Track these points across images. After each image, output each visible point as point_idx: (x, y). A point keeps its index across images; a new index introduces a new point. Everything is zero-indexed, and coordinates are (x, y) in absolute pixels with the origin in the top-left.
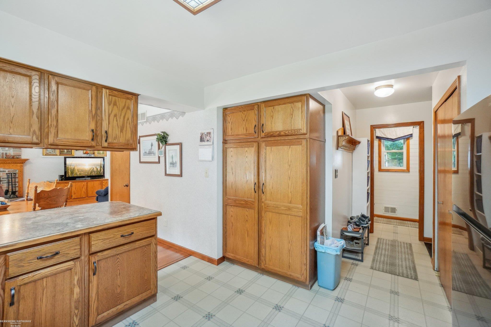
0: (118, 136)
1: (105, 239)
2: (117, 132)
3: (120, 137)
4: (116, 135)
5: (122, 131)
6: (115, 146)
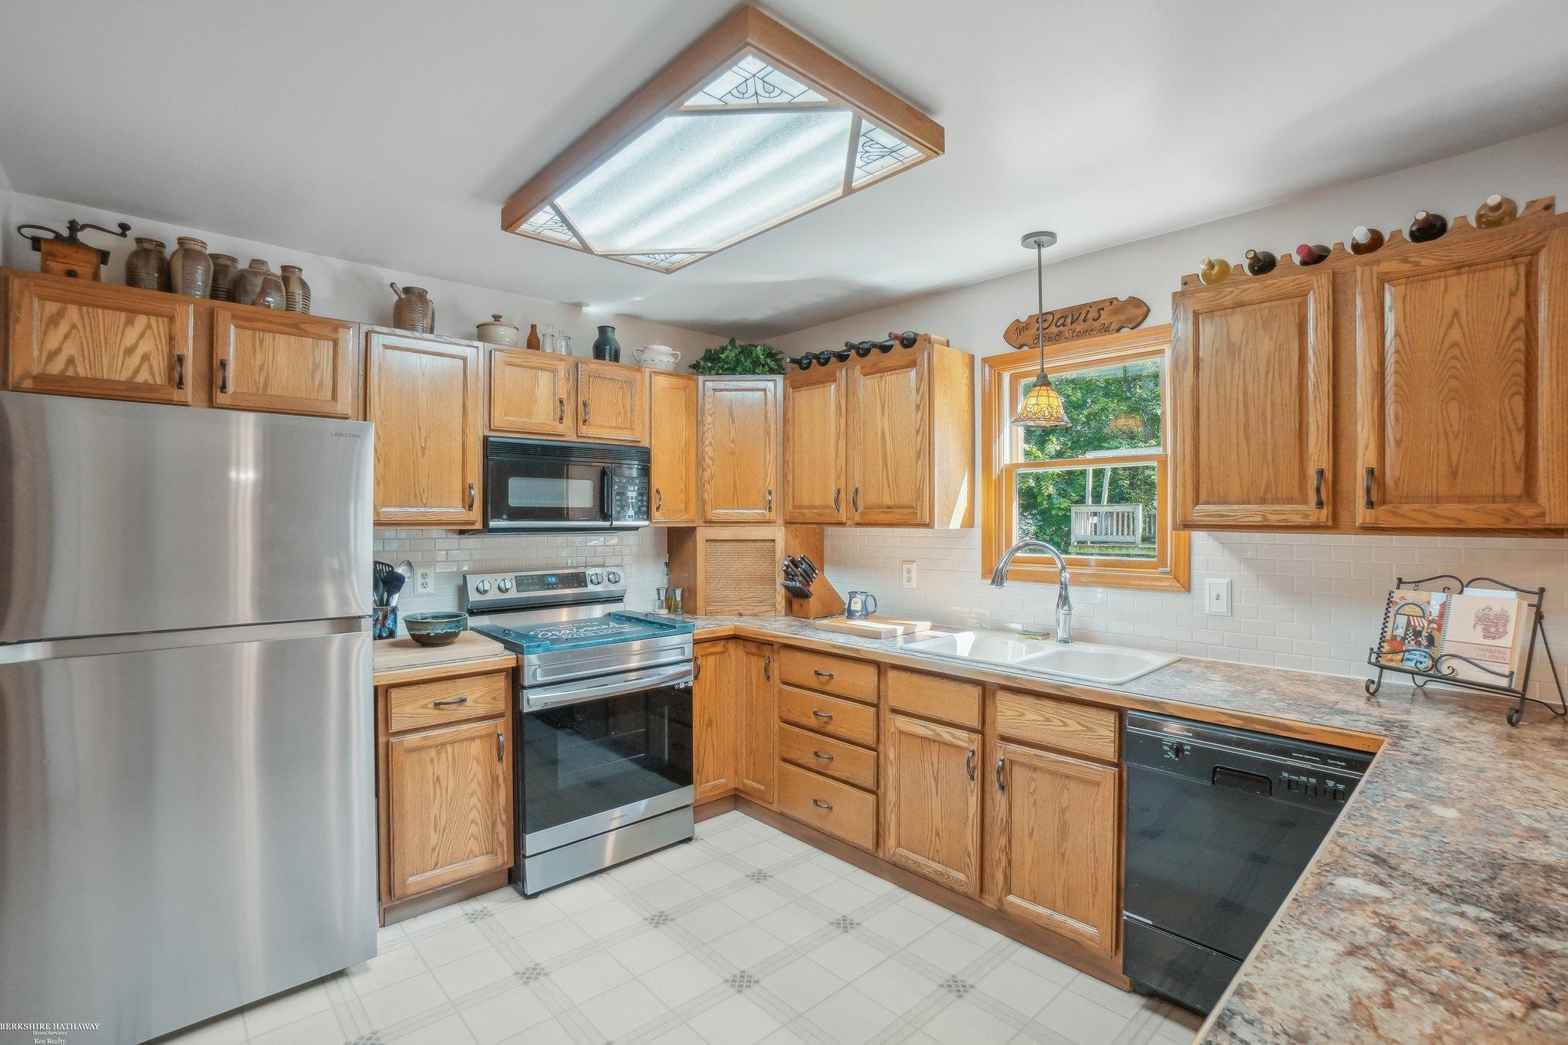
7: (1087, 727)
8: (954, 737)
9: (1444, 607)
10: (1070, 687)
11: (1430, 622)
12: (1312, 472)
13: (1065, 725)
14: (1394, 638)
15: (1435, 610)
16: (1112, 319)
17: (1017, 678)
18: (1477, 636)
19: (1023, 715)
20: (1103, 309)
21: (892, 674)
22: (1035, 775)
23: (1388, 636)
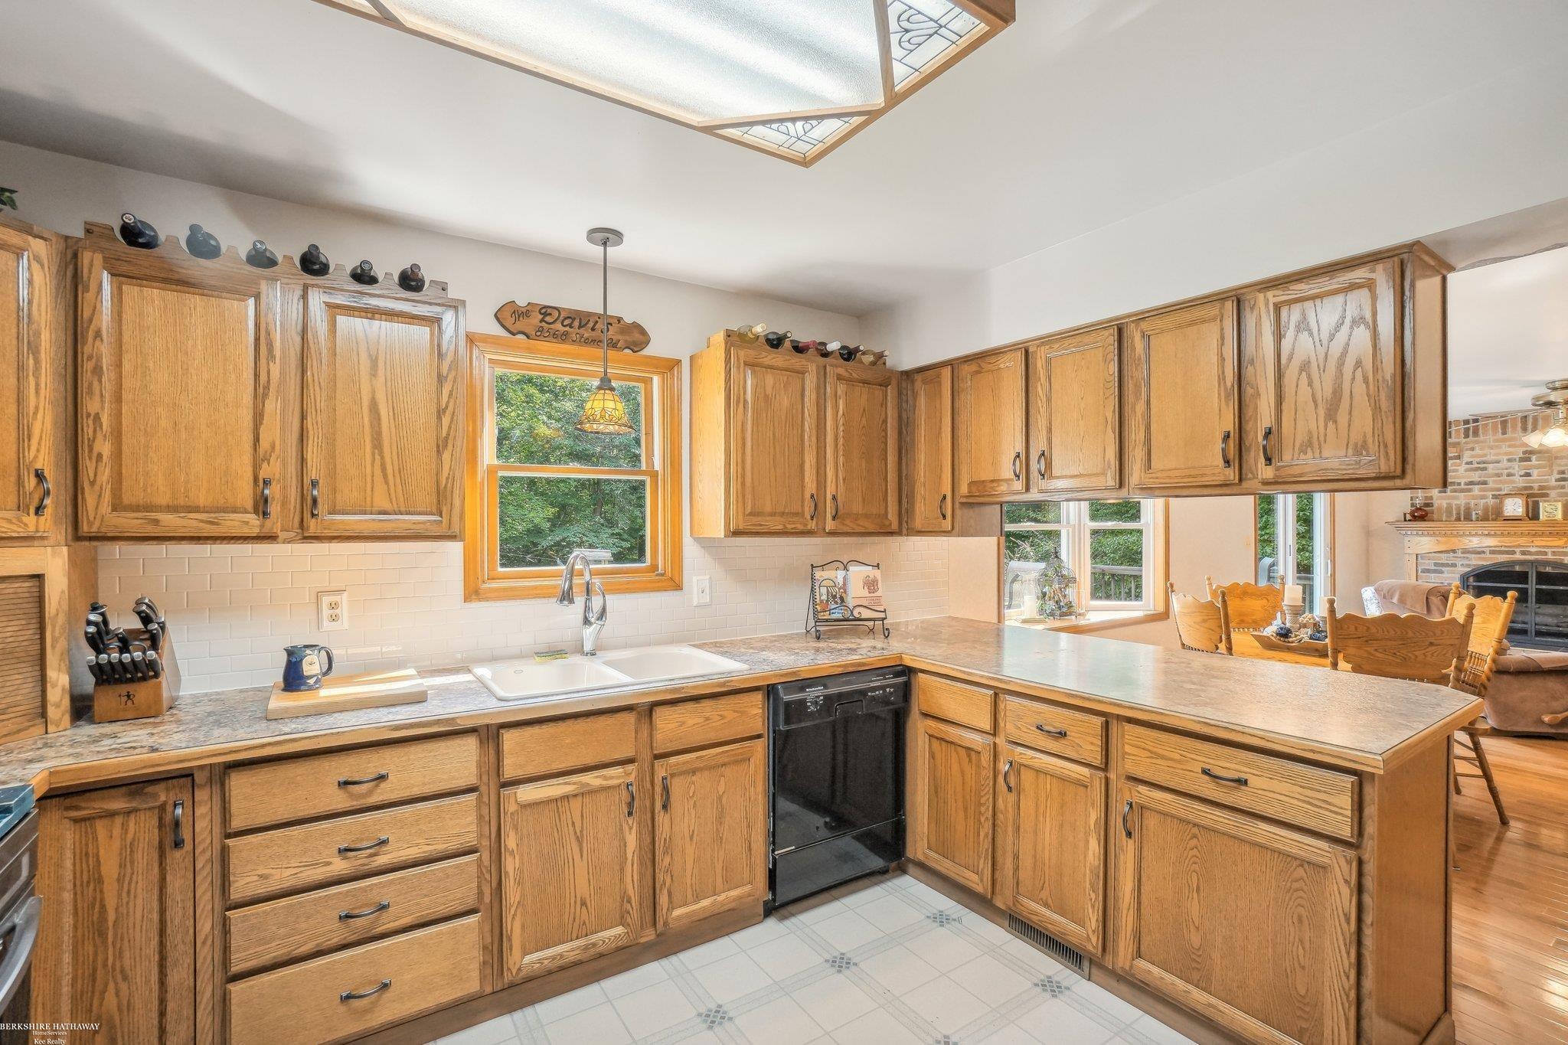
0: (1315, 437)
1: (1155, 753)
2: (1313, 426)
3: (1322, 439)
4: (1310, 432)
5: (1331, 415)
6: (1301, 475)
7: (740, 712)
8: (605, 778)
9: (845, 578)
10: (732, 681)
11: (839, 589)
12: (808, 495)
13: (723, 717)
14: (822, 601)
15: (840, 581)
16: (620, 337)
17: (683, 688)
18: (865, 593)
19: (684, 723)
20: (611, 324)
21: (509, 738)
22: (694, 778)
23: (818, 601)
